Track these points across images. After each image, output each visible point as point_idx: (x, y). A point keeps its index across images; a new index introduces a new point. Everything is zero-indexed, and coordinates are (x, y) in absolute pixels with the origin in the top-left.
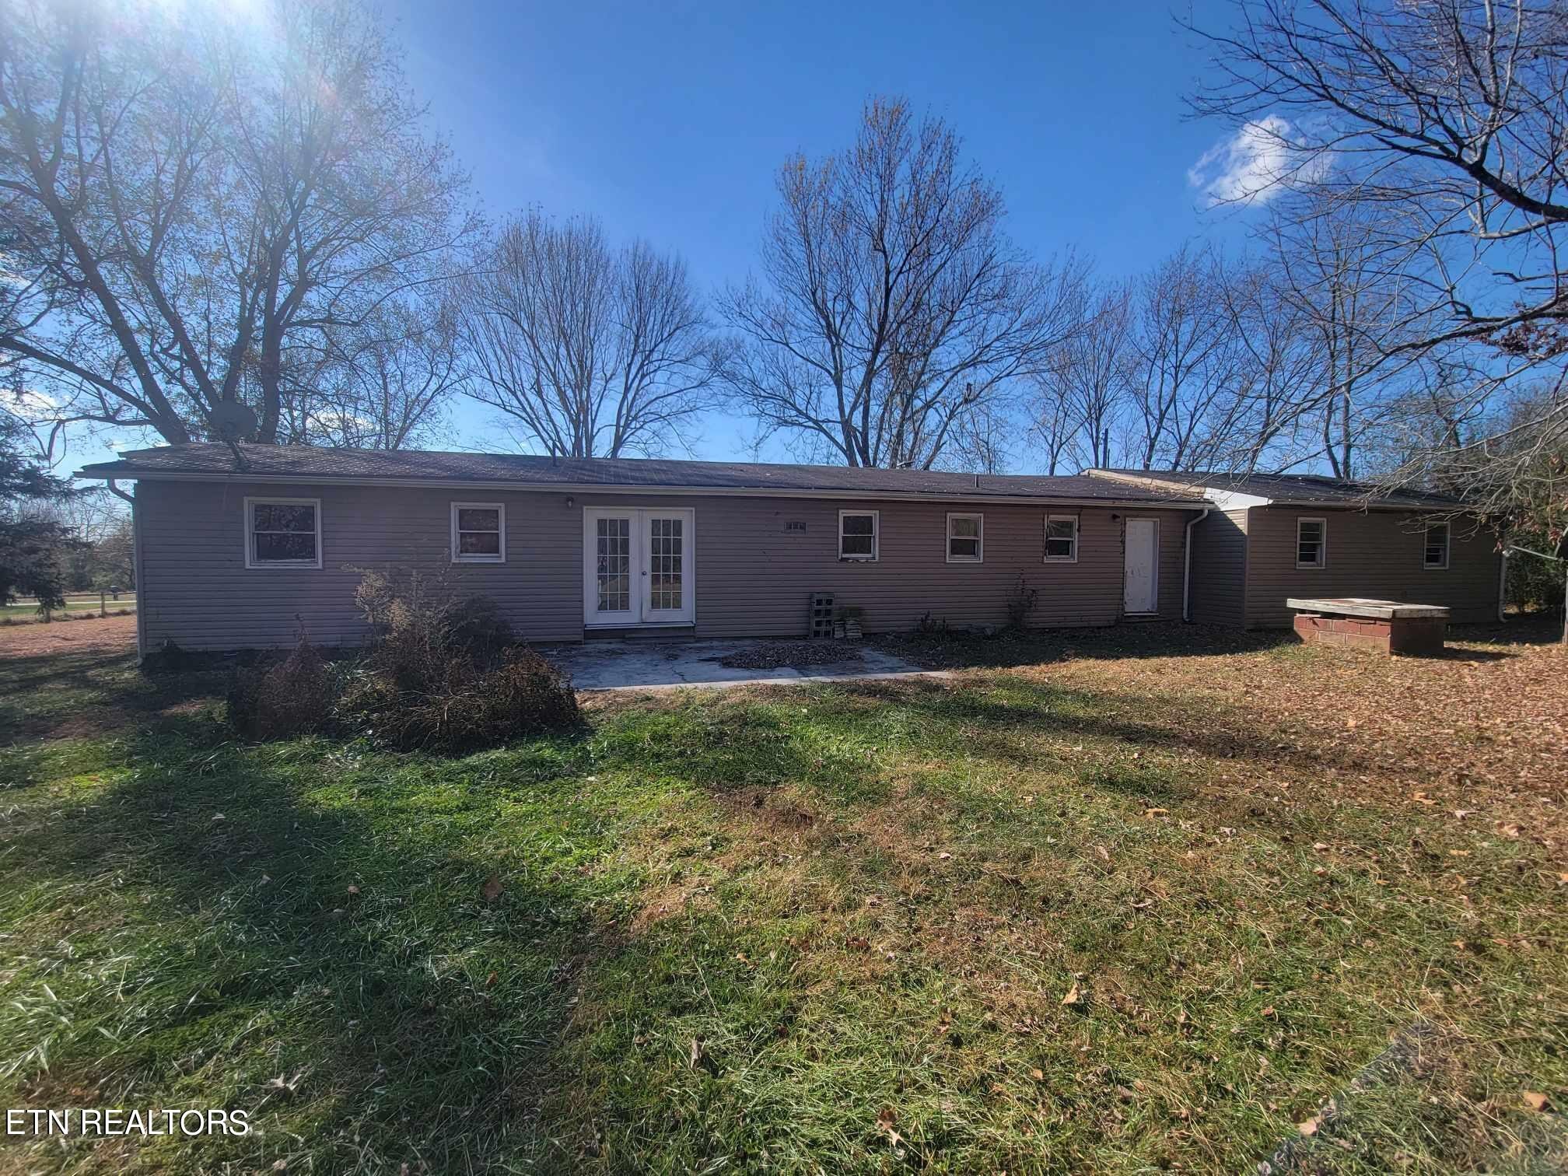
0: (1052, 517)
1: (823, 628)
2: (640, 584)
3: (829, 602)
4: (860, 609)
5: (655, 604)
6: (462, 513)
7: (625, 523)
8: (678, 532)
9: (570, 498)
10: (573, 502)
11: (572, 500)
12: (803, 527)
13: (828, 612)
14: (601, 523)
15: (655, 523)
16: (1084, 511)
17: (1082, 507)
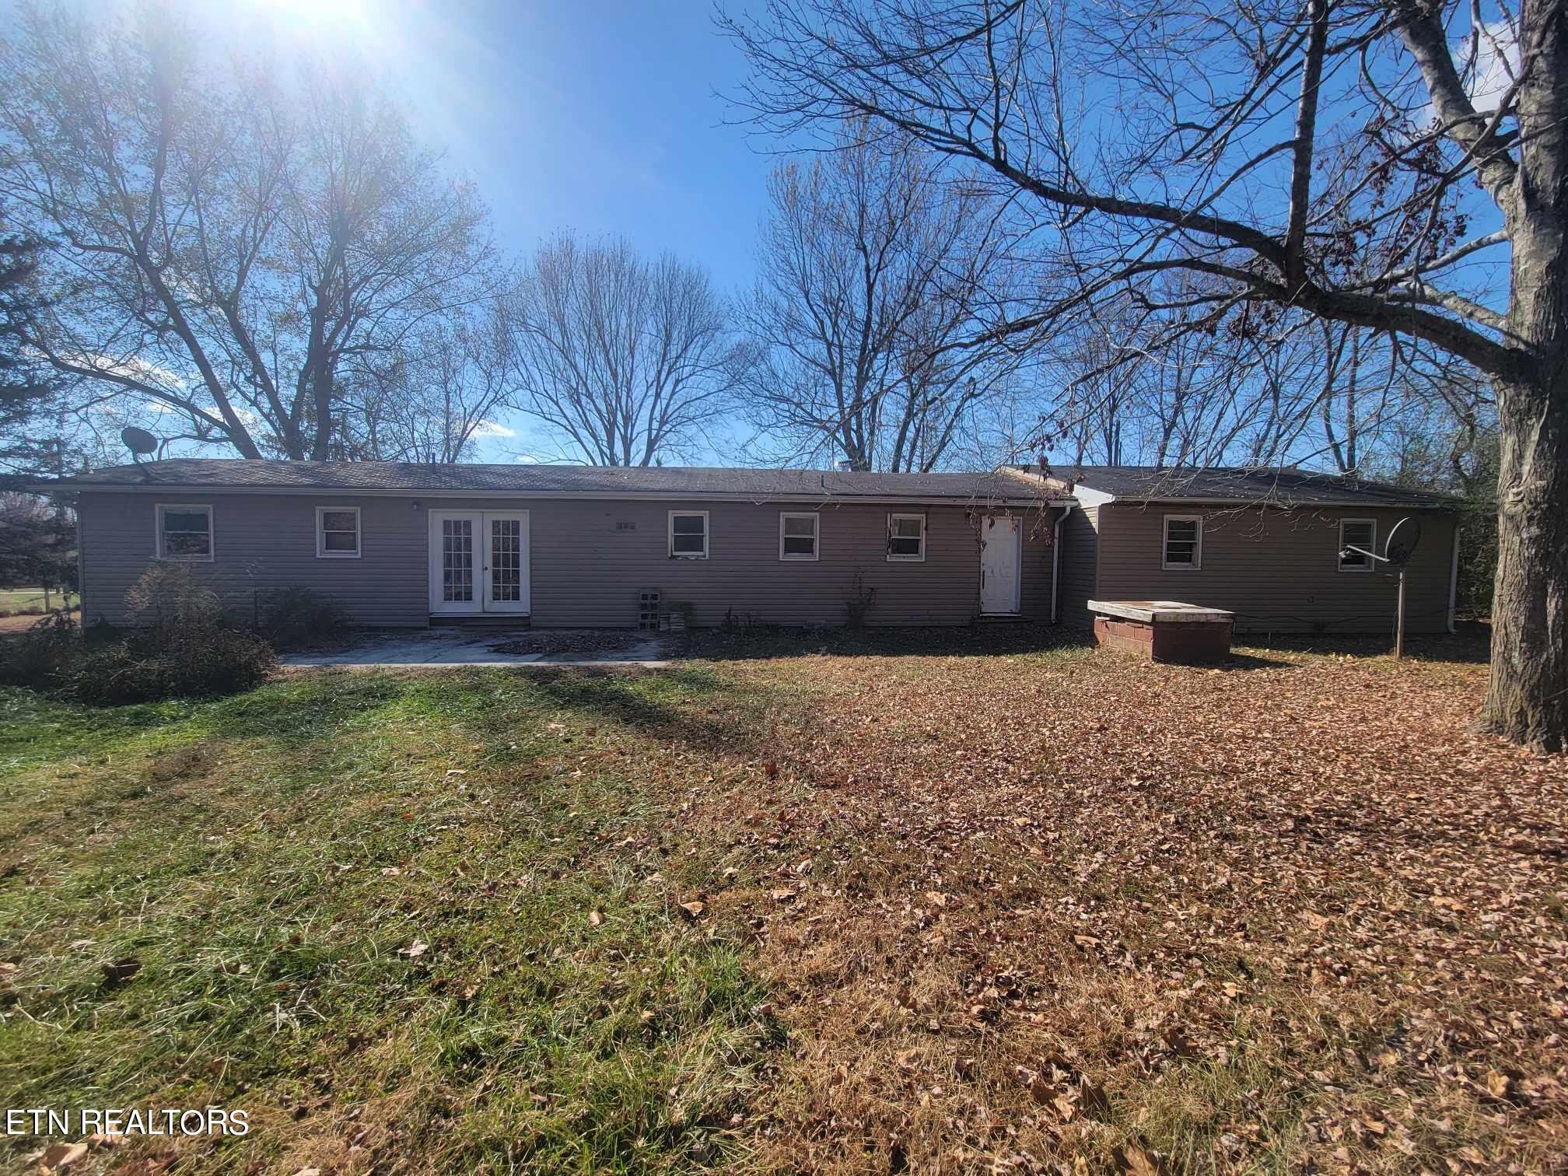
0: (897, 516)
1: (648, 621)
2: (482, 580)
3: (655, 597)
4: (689, 604)
5: (496, 597)
6: (327, 516)
7: (468, 524)
8: (516, 531)
9: (417, 502)
10: (420, 505)
11: (417, 503)
12: (633, 528)
13: (654, 606)
14: (446, 524)
15: (496, 524)
16: (932, 510)
17: (930, 506)
